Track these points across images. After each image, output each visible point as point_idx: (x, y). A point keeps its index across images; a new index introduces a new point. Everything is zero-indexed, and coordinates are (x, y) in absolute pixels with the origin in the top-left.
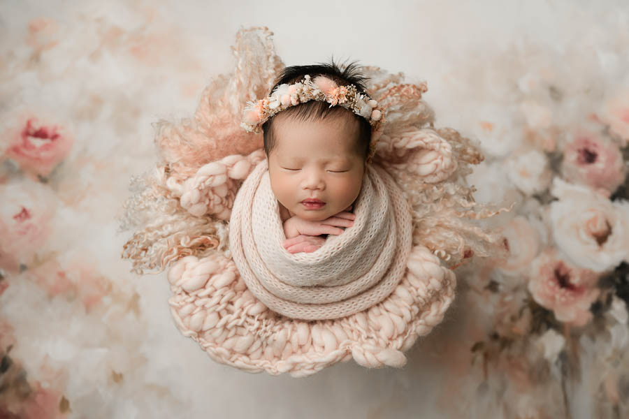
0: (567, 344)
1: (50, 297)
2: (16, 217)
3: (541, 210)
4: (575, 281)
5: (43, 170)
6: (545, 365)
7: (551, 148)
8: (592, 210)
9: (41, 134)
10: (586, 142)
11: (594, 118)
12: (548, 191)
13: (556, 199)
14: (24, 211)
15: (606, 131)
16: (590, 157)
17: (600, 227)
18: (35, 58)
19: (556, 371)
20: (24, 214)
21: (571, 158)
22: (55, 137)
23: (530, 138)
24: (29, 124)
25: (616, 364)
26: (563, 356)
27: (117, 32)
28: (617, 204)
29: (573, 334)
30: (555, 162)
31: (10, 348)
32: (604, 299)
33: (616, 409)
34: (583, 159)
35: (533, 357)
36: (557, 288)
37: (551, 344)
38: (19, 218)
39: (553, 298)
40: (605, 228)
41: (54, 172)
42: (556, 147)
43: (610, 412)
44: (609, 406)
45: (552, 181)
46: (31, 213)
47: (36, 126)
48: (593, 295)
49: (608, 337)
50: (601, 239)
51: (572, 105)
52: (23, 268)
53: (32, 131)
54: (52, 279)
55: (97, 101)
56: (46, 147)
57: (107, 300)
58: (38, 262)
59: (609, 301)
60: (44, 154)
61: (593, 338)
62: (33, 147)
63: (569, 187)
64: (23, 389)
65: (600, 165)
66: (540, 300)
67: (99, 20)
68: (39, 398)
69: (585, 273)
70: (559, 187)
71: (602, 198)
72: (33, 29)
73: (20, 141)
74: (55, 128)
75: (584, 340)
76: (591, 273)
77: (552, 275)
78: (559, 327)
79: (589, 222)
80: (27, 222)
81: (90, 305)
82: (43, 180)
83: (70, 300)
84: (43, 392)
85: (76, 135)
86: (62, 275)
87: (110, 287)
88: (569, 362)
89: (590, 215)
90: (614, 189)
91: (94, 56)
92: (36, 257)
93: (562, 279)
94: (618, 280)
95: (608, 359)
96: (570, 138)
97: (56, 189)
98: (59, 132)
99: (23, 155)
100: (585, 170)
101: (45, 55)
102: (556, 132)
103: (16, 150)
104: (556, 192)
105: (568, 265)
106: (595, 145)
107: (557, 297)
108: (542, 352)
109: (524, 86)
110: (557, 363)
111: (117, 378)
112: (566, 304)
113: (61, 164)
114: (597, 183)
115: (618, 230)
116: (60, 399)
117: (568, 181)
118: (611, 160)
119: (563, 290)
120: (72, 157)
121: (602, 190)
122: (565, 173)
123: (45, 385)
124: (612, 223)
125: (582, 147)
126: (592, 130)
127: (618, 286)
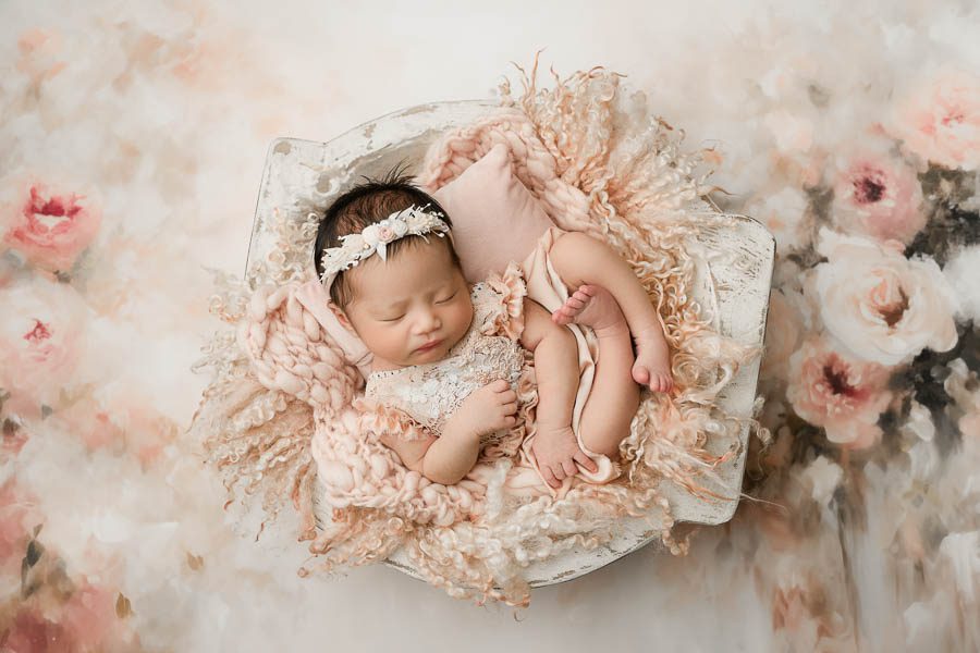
0: (845, 476)
1: (90, 450)
2: (28, 337)
3: (802, 276)
4: (855, 381)
5: (62, 262)
6: (814, 508)
7: (813, 183)
8: (878, 273)
9: (53, 209)
10: (867, 169)
11: (879, 129)
12: (811, 248)
13: (825, 260)
14: (39, 325)
15: (897, 150)
16: (873, 191)
17: (891, 299)
18: (34, 93)
19: (830, 517)
20: (40, 330)
21: (845, 194)
22: (74, 211)
23: (782, 168)
24: (34, 195)
25: (918, 501)
26: (839, 494)
27: (152, 42)
28: (915, 261)
29: (853, 462)
30: (820, 202)
31: (38, 529)
32: (899, 405)
33: (919, 568)
34: (862, 195)
35: (796, 499)
36: (828, 395)
37: (822, 477)
38: (32, 338)
39: (823, 409)
40: (899, 299)
41: (77, 266)
42: (822, 179)
43: (911, 571)
44: (908, 565)
45: (816, 233)
46: (49, 329)
47: (45, 198)
48: (883, 402)
49: (906, 461)
50: (893, 316)
51: (843, 112)
52: (46, 411)
53: (39, 206)
54: (89, 425)
55: (132, 152)
56: (63, 228)
57: (171, 451)
58: (66, 400)
59: (906, 408)
60: (60, 239)
61: (883, 466)
62: (44, 230)
63: (843, 239)
64: (61, 587)
65: (887, 203)
66: (803, 414)
67: (123, 26)
68: (86, 598)
69: (868, 369)
70: (828, 242)
71: (893, 252)
72: (26, 47)
73: (24, 220)
74: (74, 199)
75: (871, 469)
76: (879, 367)
77: (821, 375)
78: (832, 452)
79: (875, 290)
80: (45, 342)
81: (147, 459)
82: (63, 278)
83: (118, 454)
84: (90, 590)
85: (104, 205)
86: (103, 418)
87: (174, 431)
88: (849, 503)
89: (875, 281)
90: (911, 239)
91: (121, 83)
92: (63, 393)
93: (836, 382)
94: (919, 377)
95: (907, 495)
96: (842, 164)
97: (82, 290)
98: (78, 203)
99: (30, 241)
100: (866, 211)
101: (48, 86)
102: (821, 155)
103: (18, 235)
104: (822, 249)
105: (845, 359)
106: (880, 173)
107: (829, 407)
108: (809, 492)
109: (770, 89)
110: (831, 505)
111: (195, 563)
112: (841, 417)
113: (86, 252)
114: (885, 232)
115: (916, 301)
116: (116, 598)
117: (840, 230)
118: (905, 195)
119: (838, 396)
120: (102, 241)
121: (892, 241)
122: (836, 219)
123: (93, 580)
124: (907, 294)
125: (860, 177)
126: (875, 149)
127: (918, 386)
